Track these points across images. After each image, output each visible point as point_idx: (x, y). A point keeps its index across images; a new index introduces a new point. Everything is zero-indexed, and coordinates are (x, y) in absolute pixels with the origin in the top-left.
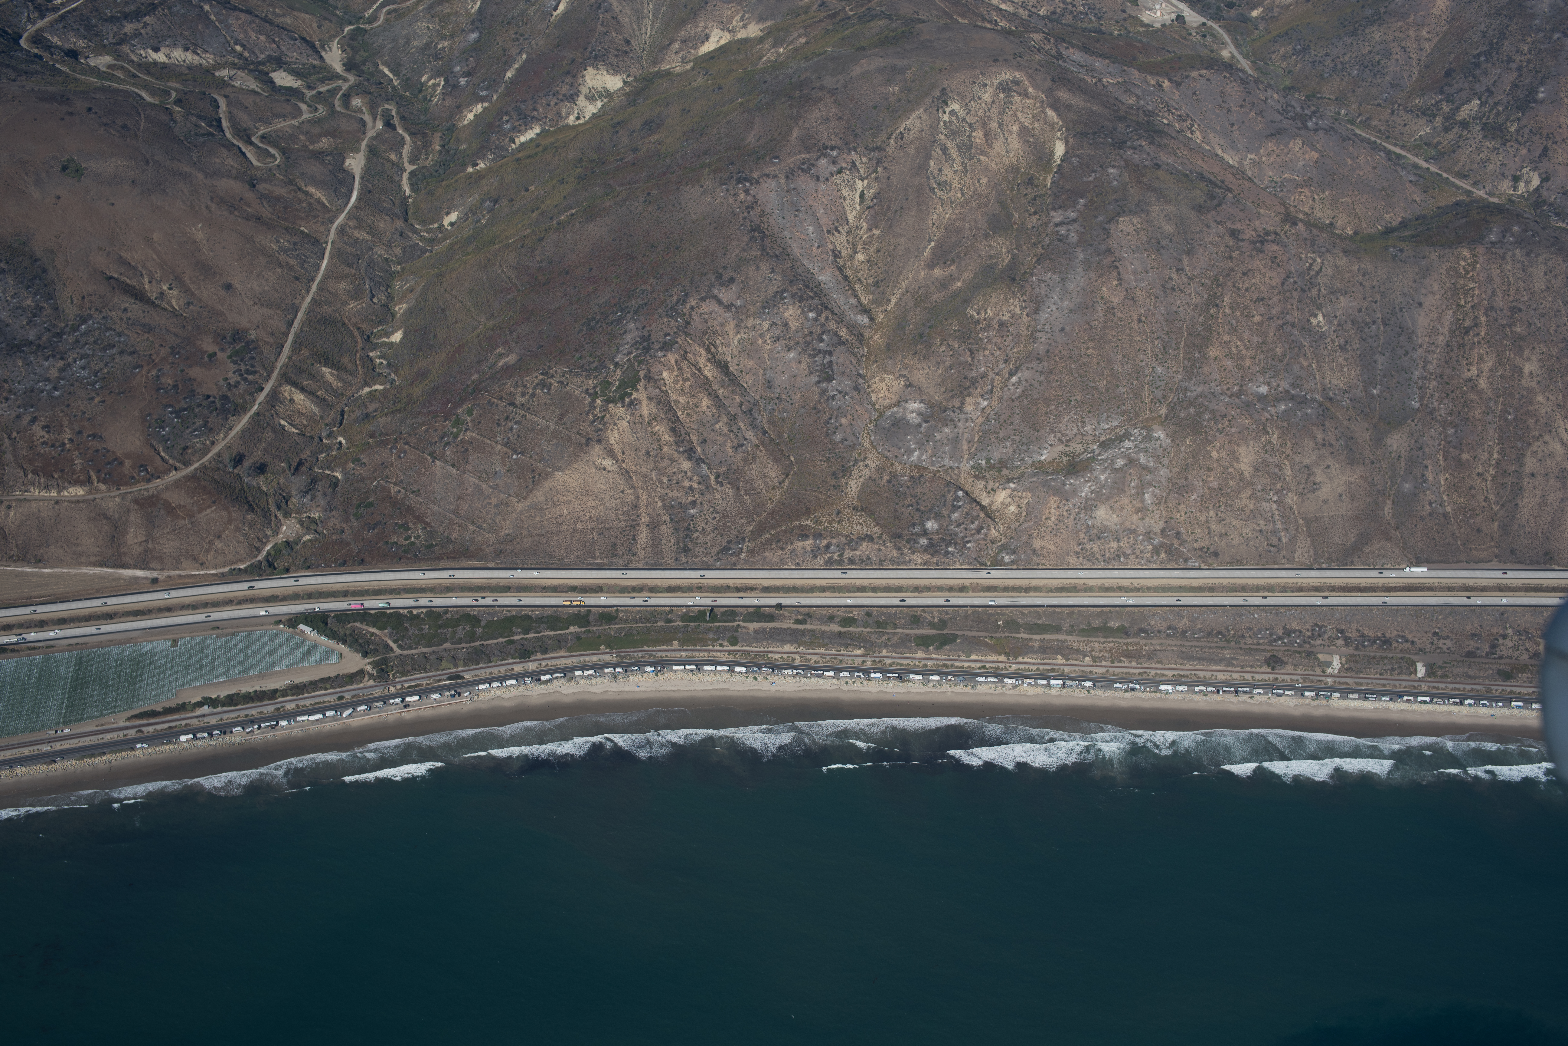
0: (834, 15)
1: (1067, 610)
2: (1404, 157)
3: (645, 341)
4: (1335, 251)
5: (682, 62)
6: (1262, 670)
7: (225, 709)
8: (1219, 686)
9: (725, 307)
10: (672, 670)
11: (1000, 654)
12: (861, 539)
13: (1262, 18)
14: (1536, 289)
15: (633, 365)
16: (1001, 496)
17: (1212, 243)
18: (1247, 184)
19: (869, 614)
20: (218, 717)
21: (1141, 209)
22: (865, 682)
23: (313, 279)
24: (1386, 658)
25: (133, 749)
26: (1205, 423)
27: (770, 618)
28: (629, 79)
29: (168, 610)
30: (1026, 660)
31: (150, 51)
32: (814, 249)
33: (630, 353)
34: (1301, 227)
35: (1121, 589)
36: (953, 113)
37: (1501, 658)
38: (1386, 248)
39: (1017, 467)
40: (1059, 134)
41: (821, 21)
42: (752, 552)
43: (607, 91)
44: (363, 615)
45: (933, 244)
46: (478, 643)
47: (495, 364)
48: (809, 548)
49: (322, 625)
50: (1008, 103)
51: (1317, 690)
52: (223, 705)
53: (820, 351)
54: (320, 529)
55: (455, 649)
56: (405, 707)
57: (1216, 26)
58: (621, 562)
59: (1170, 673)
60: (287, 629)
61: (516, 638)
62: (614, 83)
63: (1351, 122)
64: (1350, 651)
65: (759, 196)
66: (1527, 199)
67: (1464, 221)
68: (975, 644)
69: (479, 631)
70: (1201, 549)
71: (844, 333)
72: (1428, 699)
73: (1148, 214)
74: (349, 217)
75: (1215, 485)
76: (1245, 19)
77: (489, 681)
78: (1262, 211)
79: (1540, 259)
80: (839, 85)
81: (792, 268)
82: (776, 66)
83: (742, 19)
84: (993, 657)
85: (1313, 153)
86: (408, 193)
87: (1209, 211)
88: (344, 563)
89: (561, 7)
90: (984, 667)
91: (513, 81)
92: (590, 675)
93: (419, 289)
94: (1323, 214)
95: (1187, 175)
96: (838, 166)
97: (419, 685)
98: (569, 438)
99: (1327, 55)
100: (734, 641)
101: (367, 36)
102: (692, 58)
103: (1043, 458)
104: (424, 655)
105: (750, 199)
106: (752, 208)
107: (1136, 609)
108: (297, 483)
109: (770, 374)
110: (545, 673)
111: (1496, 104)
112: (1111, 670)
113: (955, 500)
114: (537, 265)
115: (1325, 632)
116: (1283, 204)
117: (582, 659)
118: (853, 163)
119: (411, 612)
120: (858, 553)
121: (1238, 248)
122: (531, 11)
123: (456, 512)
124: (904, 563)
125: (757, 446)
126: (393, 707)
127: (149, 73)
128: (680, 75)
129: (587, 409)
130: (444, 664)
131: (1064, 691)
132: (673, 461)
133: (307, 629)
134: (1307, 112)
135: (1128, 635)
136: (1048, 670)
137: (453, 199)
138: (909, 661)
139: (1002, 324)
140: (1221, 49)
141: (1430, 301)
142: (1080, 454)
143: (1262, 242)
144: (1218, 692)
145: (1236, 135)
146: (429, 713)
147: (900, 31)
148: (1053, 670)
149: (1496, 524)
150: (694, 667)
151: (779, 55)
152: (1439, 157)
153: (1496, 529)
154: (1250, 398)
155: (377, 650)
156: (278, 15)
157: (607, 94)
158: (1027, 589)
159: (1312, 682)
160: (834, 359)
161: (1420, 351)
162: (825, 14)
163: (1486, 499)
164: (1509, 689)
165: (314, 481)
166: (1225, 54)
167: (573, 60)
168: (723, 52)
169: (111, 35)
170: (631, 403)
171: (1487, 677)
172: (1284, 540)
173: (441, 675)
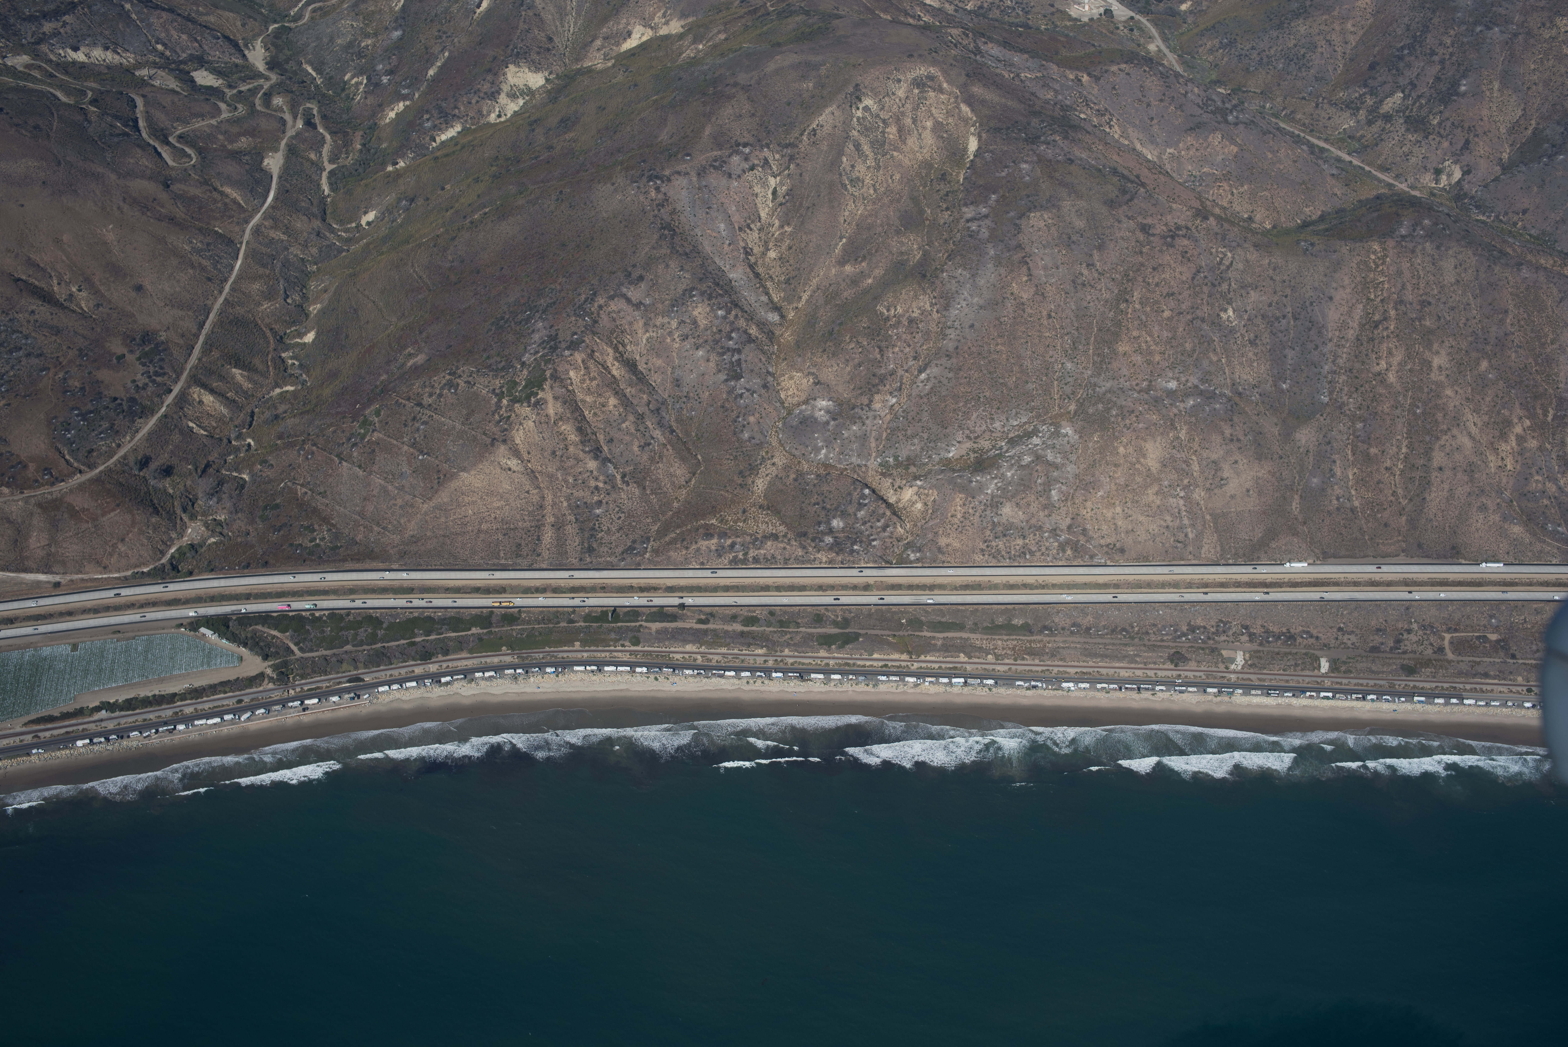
0: (756, 10)
1: (971, 608)
2: (1328, 150)
3: (552, 340)
4: (1246, 245)
5: (605, 59)
6: (1166, 666)
7: (123, 713)
8: (1121, 683)
9: (633, 305)
10: (573, 671)
11: (902, 653)
12: (766, 537)
13: (1191, 12)
14: (1446, 282)
15: (540, 365)
16: (908, 494)
17: (1122, 238)
18: (1162, 178)
19: (772, 614)
20: (116, 722)
21: (1052, 204)
22: (766, 682)
23: (226, 280)
24: (1290, 653)
25: (29, 755)
26: (1112, 419)
27: (673, 618)
28: (551, 77)
29: (70, 614)
30: (928, 658)
31: (69, 51)
32: (726, 246)
33: (537, 352)
34: (1212, 221)
35: (1025, 586)
36: (866, 109)
37: (1405, 652)
38: (1298, 242)
39: (924, 464)
40: (972, 129)
41: (741, 17)
42: (656, 552)
43: (529, 89)
44: (265, 618)
45: (844, 240)
46: (379, 645)
47: (403, 365)
48: (713, 548)
49: (223, 628)
50: (922, 98)
51: (1220, 686)
52: (121, 710)
53: (728, 349)
54: (225, 531)
55: (356, 651)
56: (304, 710)
57: (1144, 20)
58: (525, 563)
59: (1072, 671)
60: (188, 632)
61: (418, 639)
62: (536, 80)
63: (1276, 116)
64: (1255, 646)
65: (671, 193)
66: (1449, 192)
67: (1375, 214)
68: (877, 643)
69: (380, 633)
70: (1108, 546)
71: (753, 331)
72: (1330, 695)
73: (1059, 210)
74: (265, 217)
75: (1122, 481)
76: (1173, 13)
77: (389, 683)
78: (1174, 206)
79: (1450, 252)
80: (753, 82)
81: (702, 266)
82: (694, 62)
83: (664, 16)
84: (896, 656)
85: (1232, 147)
86: (326, 193)
87: (1120, 206)
88: (248, 566)
89: (484, 5)
90: (886, 666)
91: (435, 79)
92: (490, 677)
93: (333, 289)
94: (1242, 208)
95: (1100, 170)
96: (751, 163)
97: (318, 688)
98: (475, 439)
99: (1253, 48)
100: (636, 642)
101: (291, 34)
102: (614, 54)
103: (951, 455)
104: (325, 658)
105: (661, 196)
106: (663, 206)
107: (1040, 607)
108: (203, 485)
109: (678, 372)
110: (445, 675)
111: (1419, 97)
112: (1014, 667)
113: (861, 498)
114: (448, 265)
115: (1230, 628)
116: (1199, 197)
117: (483, 660)
118: (766, 159)
119: (313, 615)
120: (762, 552)
121: (1149, 243)
122: (455, 8)
123: (361, 514)
124: (809, 562)
125: (665, 445)
126: (292, 710)
127: (67, 73)
128: (601, 72)
129: (493, 408)
130: (345, 666)
131: (966, 689)
132: (578, 460)
133: (208, 632)
134: (1228, 106)
135: (1031, 633)
136: (950, 669)
137: (370, 198)
138: (811, 661)
139: (911, 321)
140: (1148, 43)
141: (1340, 295)
142: (988, 451)
143: (1173, 237)
144: (1120, 689)
145: (1156, 129)
146: (328, 716)
147: (816, 27)
148: (955, 668)
149: (1404, 518)
150: (594, 668)
151: (699, 51)
152: (1363, 149)
153: (1403, 523)
154: (1159, 393)
155: (277, 653)
156: (201, 14)
157: (529, 92)
158: (932, 587)
159: (1215, 678)
160: (743, 357)
161: (1330, 345)
162: (746, 10)
163: (1394, 493)
164: (1412, 684)
165: (221, 483)
166: (1152, 47)
167: (495, 58)
168: (644, 49)
169: (30, 34)
170: (537, 403)
171: (1390, 673)
172: (1191, 536)
173: (341, 678)
